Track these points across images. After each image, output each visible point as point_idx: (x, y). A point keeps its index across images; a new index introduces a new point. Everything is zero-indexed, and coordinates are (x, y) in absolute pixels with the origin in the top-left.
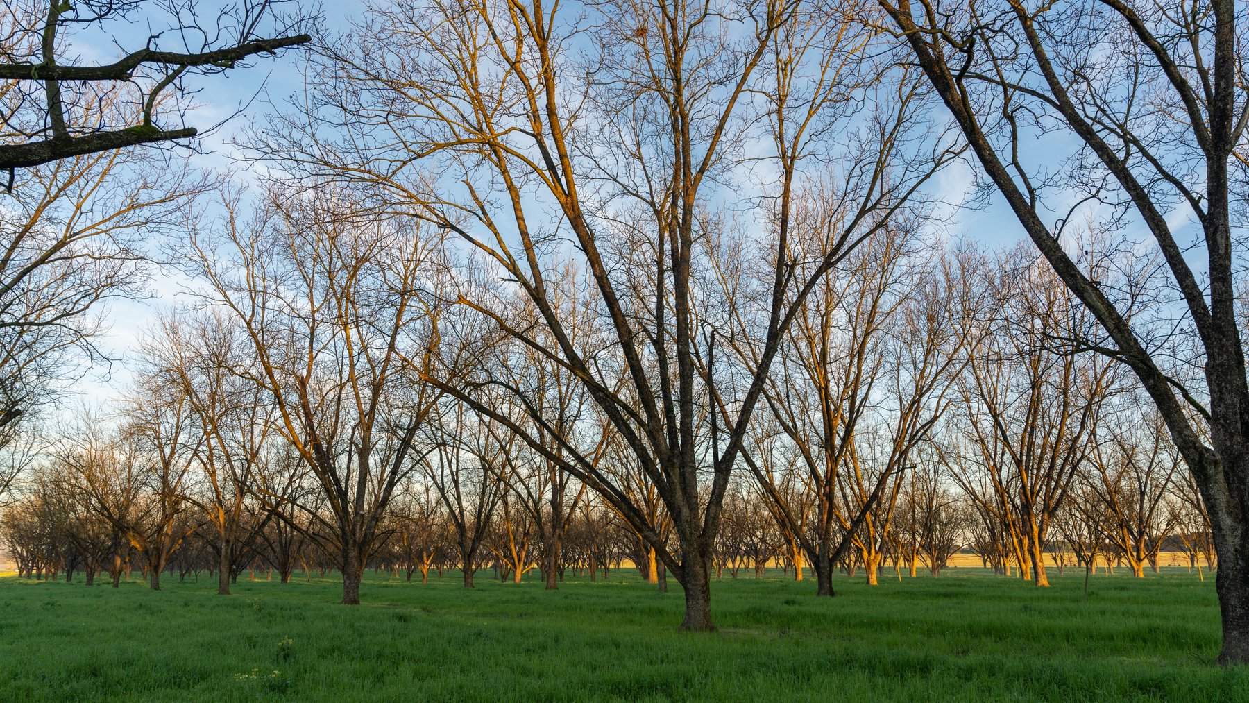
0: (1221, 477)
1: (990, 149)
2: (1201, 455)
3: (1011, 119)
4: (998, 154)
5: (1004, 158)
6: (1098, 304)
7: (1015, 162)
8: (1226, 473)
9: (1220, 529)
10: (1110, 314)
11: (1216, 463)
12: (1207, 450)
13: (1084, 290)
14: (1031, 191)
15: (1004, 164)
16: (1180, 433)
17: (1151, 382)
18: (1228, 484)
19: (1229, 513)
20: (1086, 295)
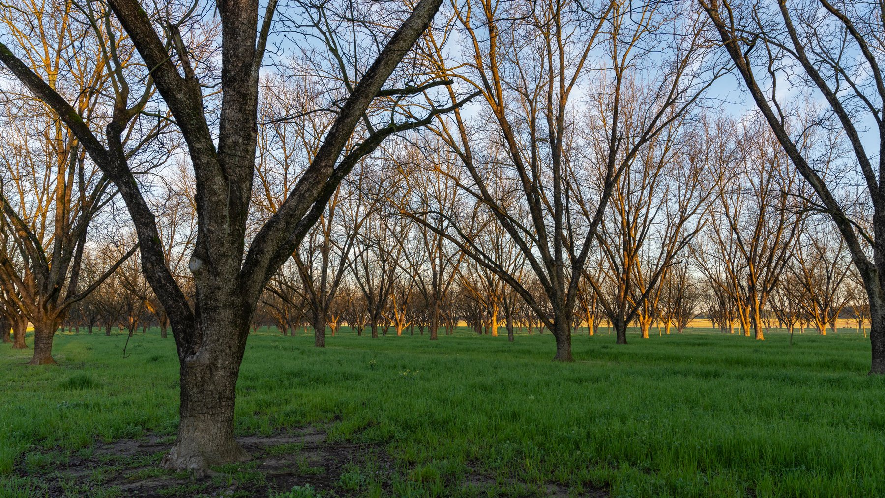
0: (877, 278)
1: (761, 93)
2: (867, 266)
3: (772, 74)
4: (764, 94)
5: (767, 96)
6: (816, 183)
7: (774, 99)
8: (880, 276)
9: (875, 306)
10: (823, 189)
11: (875, 271)
12: (871, 264)
13: (809, 175)
14: (782, 117)
15: (767, 100)
16: (856, 254)
17: (843, 227)
18: (881, 282)
19: (880, 298)
20: (810, 178)
